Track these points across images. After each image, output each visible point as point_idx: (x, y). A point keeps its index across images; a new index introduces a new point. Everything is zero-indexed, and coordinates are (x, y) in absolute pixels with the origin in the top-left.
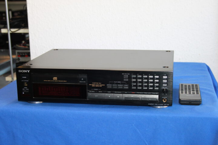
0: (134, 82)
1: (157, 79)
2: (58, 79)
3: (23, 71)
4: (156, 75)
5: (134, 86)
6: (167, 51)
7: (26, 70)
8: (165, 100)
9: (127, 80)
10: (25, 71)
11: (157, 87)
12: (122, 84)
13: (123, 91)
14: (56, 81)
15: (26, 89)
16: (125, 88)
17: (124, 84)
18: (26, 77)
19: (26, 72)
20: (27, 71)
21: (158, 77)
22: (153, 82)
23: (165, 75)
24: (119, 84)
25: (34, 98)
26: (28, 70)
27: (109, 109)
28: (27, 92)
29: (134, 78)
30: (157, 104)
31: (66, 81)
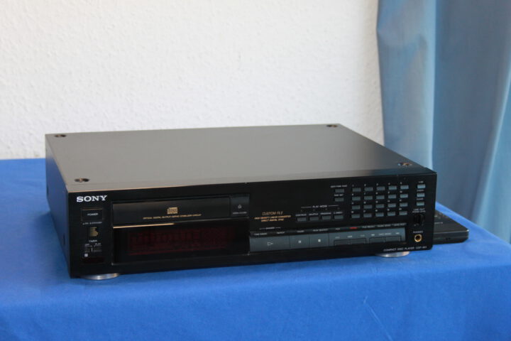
0: (356, 203)
1: (405, 192)
2: (180, 212)
3: (88, 199)
4: (403, 184)
5: (356, 212)
6: (330, 126)
7: (95, 196)
8: (418, 238)
9: (342, 200)
10: (94, 197)
11: (404, 209)
12: (329, 209)
13: (331, 226)
14: (173, 217)
15: (93, 244)
16: (336, 218)
17: (336, 209)
18: (97, 214)
19: (98, 200)
20: (100, 199)
21: (406, 187)
22: (396, 201)
23: (422, 182)
24: (323, 210)
25: (112, 264)
26: (104, 195)
27: (297, 272)
28: (95, 251)
29: (357, 195)
30: (401, 249)
31: (200, 215)
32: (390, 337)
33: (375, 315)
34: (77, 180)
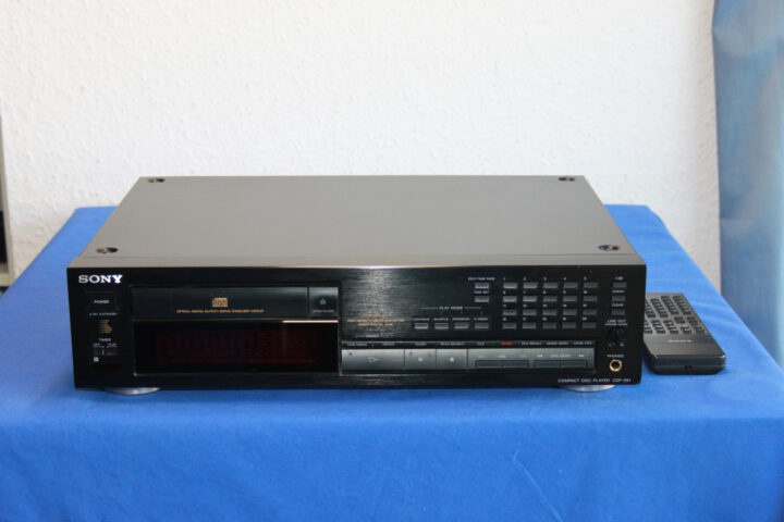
0: (510, 306)
1: (592, 292)
2: (231, 305)
3: (95, 279)
4: (589, 281)
5: (511, 320)
6: (563, 179)
7: (106, 275)
8: (616, 365)
9: (486, 300)
10: (103, 277)
11: (591, 319)
12: (465, 313)
13: (469, 339)
14: (222, 311)
15: (106, 344)
16: (478, 327)
17: (476, 313)
18: (107, 302)
19: (109, 281)
20: (113, 280)
21: (594, 285)
22: (577, 306)
23: (620, 278)
24: (457, 313)
25: (135, 374)
26: (117, 274)
27: (416, 404)
28: (109, 354)
29: (510, 293)
30: (587, 380)
31: (262, 311)
32: (557, 516)
33: (532, 479)
34: (100, 251)
